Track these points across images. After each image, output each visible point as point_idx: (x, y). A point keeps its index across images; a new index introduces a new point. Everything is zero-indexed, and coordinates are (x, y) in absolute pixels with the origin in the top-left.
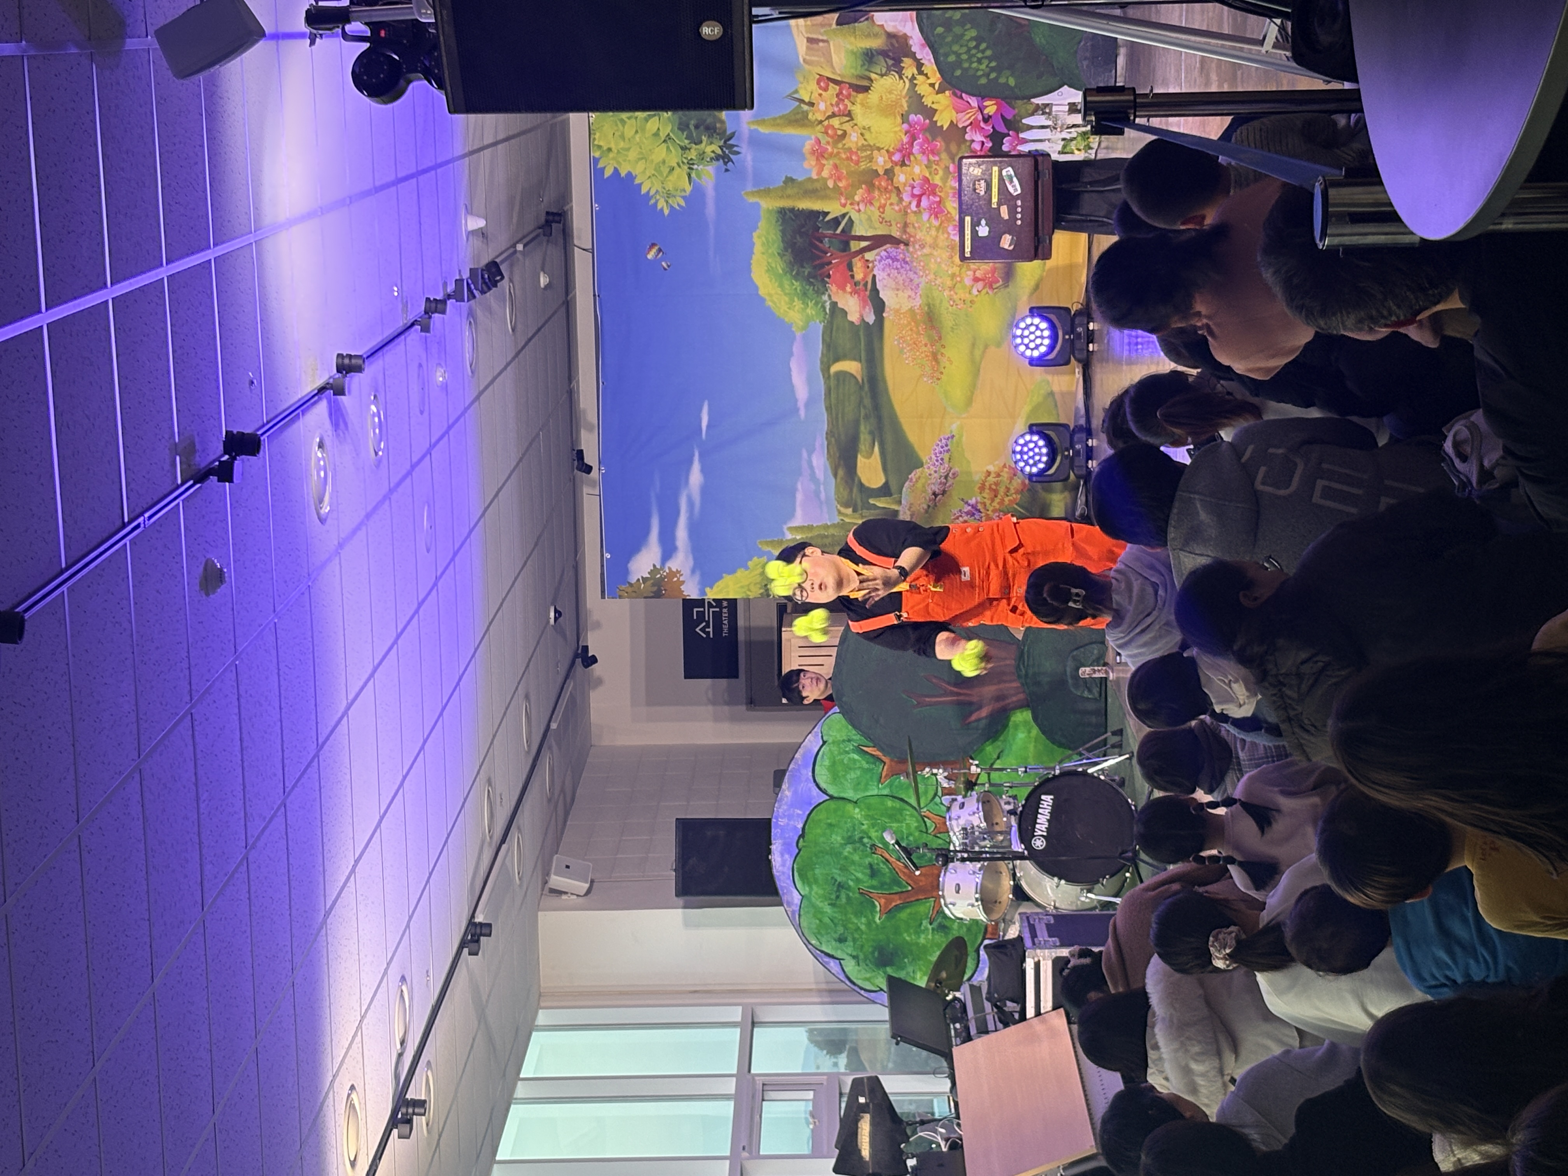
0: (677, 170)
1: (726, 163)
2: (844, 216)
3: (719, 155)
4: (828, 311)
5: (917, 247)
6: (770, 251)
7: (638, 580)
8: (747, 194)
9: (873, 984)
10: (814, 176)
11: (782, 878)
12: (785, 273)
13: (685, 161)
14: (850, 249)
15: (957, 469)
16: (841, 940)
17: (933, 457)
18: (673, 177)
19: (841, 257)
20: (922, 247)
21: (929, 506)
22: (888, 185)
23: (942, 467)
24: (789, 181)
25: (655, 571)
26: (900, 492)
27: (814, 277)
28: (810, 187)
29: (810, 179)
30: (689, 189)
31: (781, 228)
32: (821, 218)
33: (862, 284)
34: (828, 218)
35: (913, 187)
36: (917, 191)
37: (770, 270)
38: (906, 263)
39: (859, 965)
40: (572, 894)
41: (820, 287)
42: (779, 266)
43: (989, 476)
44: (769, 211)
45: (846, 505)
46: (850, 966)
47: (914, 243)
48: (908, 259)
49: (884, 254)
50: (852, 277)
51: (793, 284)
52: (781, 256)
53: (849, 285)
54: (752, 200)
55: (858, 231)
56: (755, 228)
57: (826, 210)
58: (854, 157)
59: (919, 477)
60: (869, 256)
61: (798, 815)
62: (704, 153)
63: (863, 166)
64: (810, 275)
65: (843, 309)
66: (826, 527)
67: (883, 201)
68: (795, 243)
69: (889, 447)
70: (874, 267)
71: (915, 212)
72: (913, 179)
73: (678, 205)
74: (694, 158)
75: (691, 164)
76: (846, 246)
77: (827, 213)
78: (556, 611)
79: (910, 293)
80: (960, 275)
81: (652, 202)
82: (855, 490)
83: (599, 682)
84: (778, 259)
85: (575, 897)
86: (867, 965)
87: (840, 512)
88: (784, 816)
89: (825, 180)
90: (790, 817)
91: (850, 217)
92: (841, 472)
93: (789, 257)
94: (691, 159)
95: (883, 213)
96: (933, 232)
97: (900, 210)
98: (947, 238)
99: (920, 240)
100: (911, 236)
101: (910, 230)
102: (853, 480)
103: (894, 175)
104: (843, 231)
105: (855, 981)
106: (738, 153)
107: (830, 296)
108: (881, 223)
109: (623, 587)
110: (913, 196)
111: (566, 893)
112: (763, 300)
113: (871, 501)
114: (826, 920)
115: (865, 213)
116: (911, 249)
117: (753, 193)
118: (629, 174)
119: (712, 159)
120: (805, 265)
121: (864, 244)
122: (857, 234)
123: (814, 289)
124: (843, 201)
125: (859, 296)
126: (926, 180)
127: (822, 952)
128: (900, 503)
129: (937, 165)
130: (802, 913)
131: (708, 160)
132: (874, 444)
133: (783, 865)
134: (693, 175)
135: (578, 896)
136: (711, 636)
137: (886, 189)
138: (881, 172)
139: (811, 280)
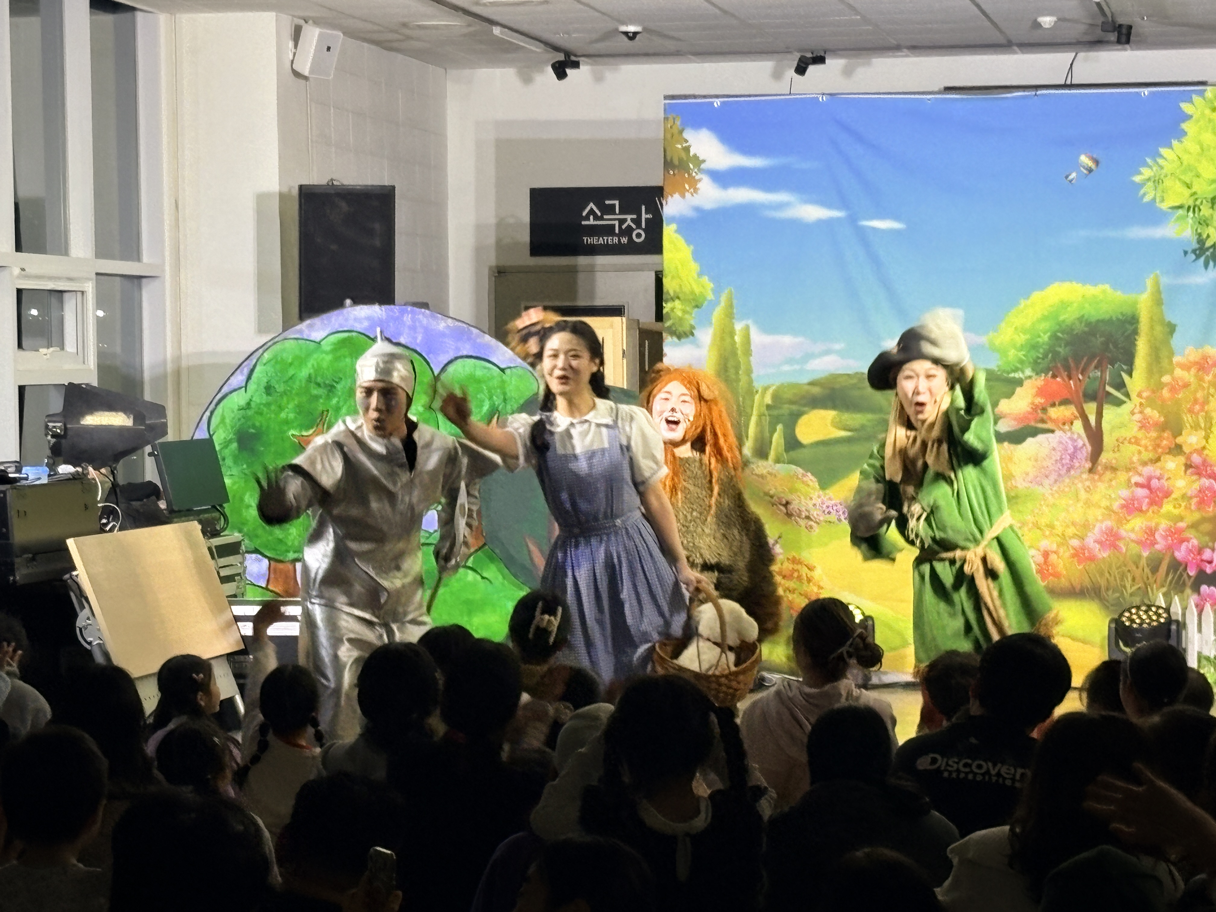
0: (1187, 192)
1: (1194, 251)
2: (1128, 395)
3: (1204, 244)
4: (1012, 375)
5: (1088, 483)
6: (1087, 305)
7: (686, 141)
8: (1157, 276)
9: (217, 427)
10: (1176, 359)
11: (341, 318)
12: (1059, 324)
13: (1198, 203)
14: (1086, 402)
15: (817, 530)
16: (269, 389)
17: (833, 502)
18: (1179, 187)
19: (1077, 391)
20: (1088, 490)
21: (772, 497)
22: (1162, 448)
23: (820, 513)
24: (1171, 329)
25: (698, 161)
26: (790, 462)
27: (1054, 359)
28: (1164, 353)
29: (1172, 354)
30: (1164, 206)
31: (1114, 319)
32: (1125, 367)
33: (1045, 417)
34: (1125, 376)
35: (1159, 479)
36: (1155, 483)
37: (1064, 305)
38: (1068, 470)
39: (239, 410)
40: (295, 54)
41: (1041, 366)
42: (1069, 316)
43: (809, 569)
44: (1136, 303)
45: (776, 397)
46: (238, 399)
47: (1093, 480)
48: (1072, 472)
49: (1080, 443)
50: (1053, 405)
51: (1045, 333)
52: (1080, 319)
53: (1042, 401)
54: (1149, 283)
55: (1110, 414)
56: (1115, 287)
57: (1134, 374)
58: (1197, 407)
59: (808, 485)
60: (1078, 425)
61: (415, 338)
62: (1207, 225)
63: (1187, 419)
64: (1056, 354)
65: (1013, 393)
66: (749, 372)
67: (1143, 442)
68: (1094, 335)
69: (843, 449)
70: (1064, 432)
71: (1129, 480)
72: (1169, 478)
73: (1144, 194)
74: (1201, 214)
75: (1195, 208)
76: (1091, 396)
77: (1130, 374)
78: (635, 34)
79: (1031, 475)
80: (1051, 534)
81: (1149, 161)
82: (794, 408)
83: (527, 79)
84: (1076, 315)
85: (291, 57)
86: (239, 420)
87: (766, 389)
88: (413, 320)
89: (1171, 372)
90: (413, 328)
91: (1124, 402)
92: (816, 390)
93: (1080, 328)
94: (1200, 210)
95: (1130, 442)
96: (1104, 503)
97: (1132, 463)
98: (1097, 520)
99: (1095, 487)
100: (1101, 475)
101: (1108, 475)
102: (805, 405)
103: (1174, 456)
104: (1108, 394)
105: (221, 405)
106: (1206, 265)
107: (1030, 377)
108: (1117, 440)
109: (678, 122)
110: (1150, 479)
111: (296, 46)
112: (1027, 296)
113: (780, 427)
114: (291, 372)
115: (1130, 420)
116: (1085, 476)
117: (1157, 284)
118: (1184, 133)
119: (1200, 235)
120: (1068, 349)
121: (1092, 419)
122: (1105, 412)
123: (1038, 358)
124: (1145, 395)
125: (1029, 413)
126: (1167, 494)
127: (255, 366)
128: (778, 461)
129: (1186, 507)
130: (300, 342)
131: (1199, 231)
132: (850, 430)
133: (356, 319)
134: (1181, 212)
135: (292, 62)
136: (584, 223)
137: (1158, 446)
138: (1179, 440)
139: (1050, 355)
